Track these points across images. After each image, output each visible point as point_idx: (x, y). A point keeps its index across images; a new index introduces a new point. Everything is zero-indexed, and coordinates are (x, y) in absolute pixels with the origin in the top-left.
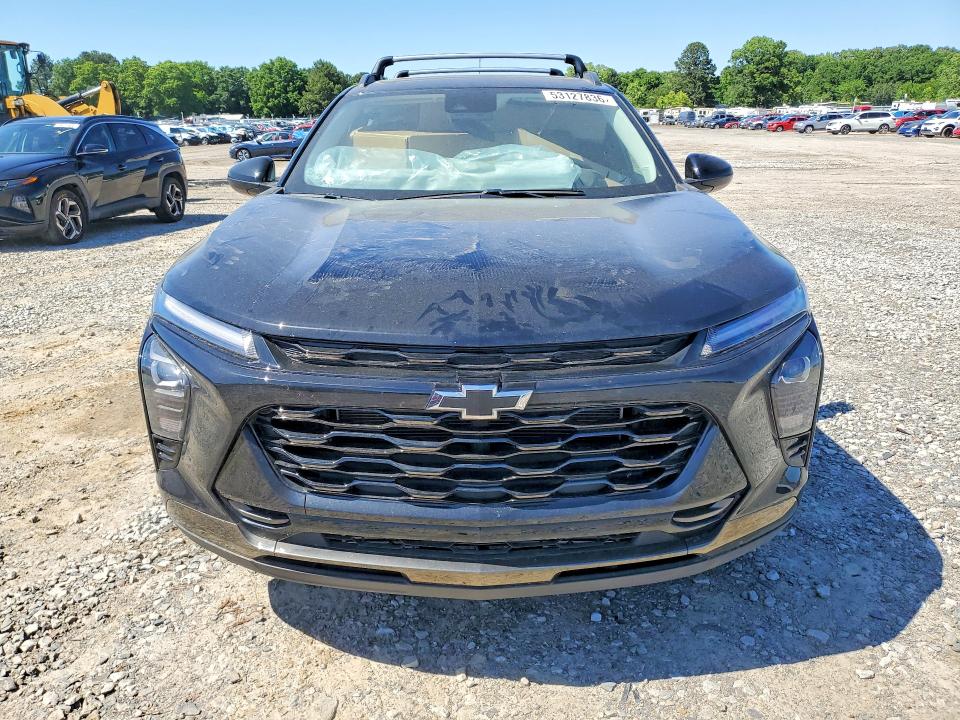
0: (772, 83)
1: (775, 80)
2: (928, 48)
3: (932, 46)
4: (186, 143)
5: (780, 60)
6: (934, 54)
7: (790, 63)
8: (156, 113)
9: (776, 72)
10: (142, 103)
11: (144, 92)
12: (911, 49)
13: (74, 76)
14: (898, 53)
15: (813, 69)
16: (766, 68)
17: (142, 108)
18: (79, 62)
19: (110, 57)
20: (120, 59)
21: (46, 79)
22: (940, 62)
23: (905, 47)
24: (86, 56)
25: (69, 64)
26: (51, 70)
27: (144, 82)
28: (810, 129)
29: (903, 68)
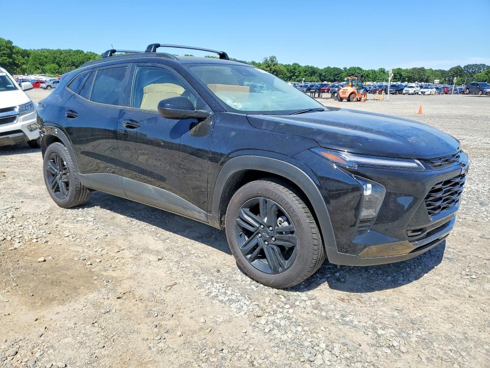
0: (9, 62)
1: (11, 60)
2: (83, 52)
3: (84, 51)
5: (11, 50)
6: (86, 55)
7: (17, 53)
9: (10, 56)
12: (75, 52)
14: (69, 52)
15: (28, 57)
16: (4, 54)
22: (90, 58)
23: (72, 50)
28: (49, 87)
29: (74, 60)
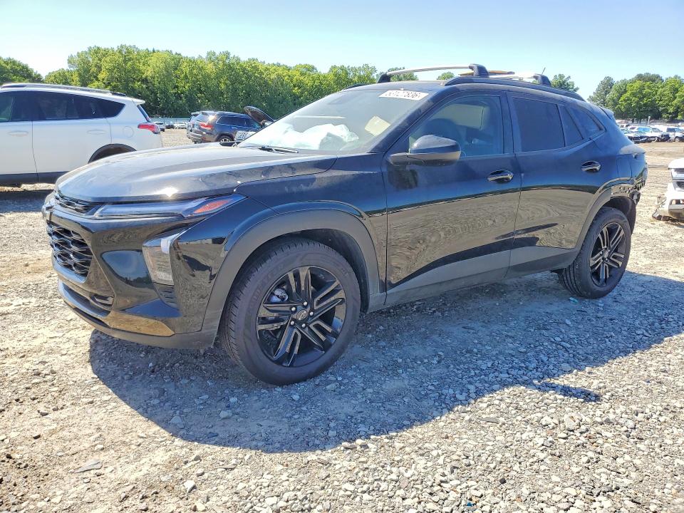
4: (677, 139)
8: (679, 117)
10: (671, 110)
11: (675, 101)
13: (625, 91)
17: (670, 114)
18: (633, 81)
19: (658, 77)
20: (664, 78)
21: (606, 94)
24: (640, 77)
25: (625, 83)
26: (611, 88)
27: (677, 95)
